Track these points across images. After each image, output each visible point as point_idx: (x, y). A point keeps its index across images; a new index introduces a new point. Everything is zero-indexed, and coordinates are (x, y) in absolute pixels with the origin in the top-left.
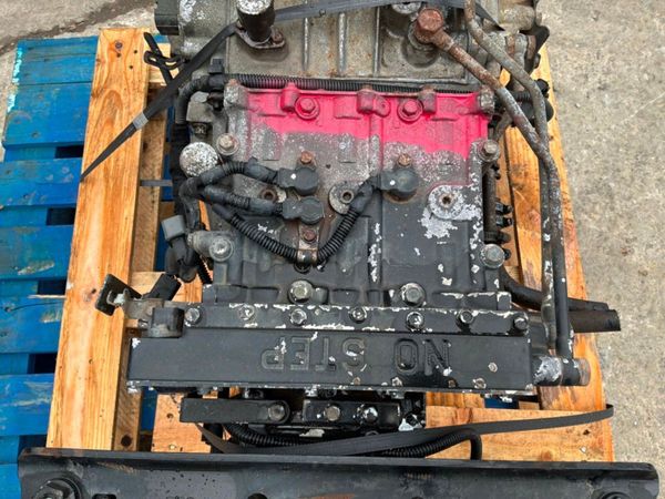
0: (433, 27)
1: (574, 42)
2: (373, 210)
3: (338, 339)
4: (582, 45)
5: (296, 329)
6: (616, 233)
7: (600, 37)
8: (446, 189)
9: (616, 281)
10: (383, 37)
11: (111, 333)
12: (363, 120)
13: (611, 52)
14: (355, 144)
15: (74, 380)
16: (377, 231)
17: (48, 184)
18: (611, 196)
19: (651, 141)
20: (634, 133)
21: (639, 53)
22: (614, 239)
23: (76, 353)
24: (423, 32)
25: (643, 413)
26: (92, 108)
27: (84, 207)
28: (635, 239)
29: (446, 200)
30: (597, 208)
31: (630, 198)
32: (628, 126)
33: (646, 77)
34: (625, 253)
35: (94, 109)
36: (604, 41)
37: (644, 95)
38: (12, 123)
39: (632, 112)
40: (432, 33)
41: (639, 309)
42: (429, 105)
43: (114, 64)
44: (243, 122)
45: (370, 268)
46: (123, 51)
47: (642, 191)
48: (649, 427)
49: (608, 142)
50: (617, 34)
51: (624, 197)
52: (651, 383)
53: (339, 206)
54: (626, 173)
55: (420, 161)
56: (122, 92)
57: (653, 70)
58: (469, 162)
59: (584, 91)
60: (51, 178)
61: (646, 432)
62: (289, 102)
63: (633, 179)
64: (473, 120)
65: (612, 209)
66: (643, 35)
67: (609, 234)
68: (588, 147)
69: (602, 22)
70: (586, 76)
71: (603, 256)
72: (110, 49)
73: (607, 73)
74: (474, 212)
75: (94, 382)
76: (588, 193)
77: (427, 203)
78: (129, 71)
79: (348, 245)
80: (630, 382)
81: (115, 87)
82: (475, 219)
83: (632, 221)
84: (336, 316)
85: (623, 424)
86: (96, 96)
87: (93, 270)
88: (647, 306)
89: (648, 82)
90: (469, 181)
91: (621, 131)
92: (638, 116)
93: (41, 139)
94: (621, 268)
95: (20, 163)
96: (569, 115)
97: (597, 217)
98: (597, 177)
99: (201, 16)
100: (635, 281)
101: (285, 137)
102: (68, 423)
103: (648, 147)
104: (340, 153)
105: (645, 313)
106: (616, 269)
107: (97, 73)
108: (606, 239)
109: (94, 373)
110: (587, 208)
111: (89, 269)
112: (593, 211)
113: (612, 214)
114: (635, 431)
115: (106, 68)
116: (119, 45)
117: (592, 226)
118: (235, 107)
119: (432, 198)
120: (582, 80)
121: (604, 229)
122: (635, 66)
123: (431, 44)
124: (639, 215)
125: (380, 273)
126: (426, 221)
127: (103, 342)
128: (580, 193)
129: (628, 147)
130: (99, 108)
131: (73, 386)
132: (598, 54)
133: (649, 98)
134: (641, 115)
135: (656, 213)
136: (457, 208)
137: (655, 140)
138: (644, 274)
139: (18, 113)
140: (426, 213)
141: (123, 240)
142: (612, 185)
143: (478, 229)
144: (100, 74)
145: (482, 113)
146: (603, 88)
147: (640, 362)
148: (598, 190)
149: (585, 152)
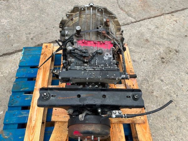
0: (104, 33)
1: (137, 52)
2: (96, 56)
3: (91, 71)
4: (139, 53)
5: (85, 70)
6: (150, 89)
7: (143, 51)
8: (107, 53)
9: (151, 98)
10: (97, 36)
12: (94, 44)
13: (145, 54)
14: (93, 47)
16: (97, 58)
17: (28, 73)
18: (148, 81)
19: (155, 70)
20: (152, 69)
21: (151, 54)
22: (149, 90)
24: (103, 34)
25: (160, 127)
26: (41, 56)
27: (39, 73)
28: (154, 90)
29: (107, 54)
30: (145, 84)
31: (152, 82)
32: (150, 67)
33: (153, 58)
34: (152, 93)
35: (42, 56)
36: (144, 52)
37: (153, 62)
38: (21, 62)
39: (151, 65)
40: (104, 34)
41: (157, 104)
42: (104, 42)
43: (46, 49)
44: (76, 44)
45: (96, 63)
46: (48, 47)
47: (154, 80)
48: (162, 130)
49: (146, 71)
50: (146, 50)
51: (151, 81)
52: (161, 120)
53: (91, 55)
54: (151, 77)
55: (103, 50)
56: (47, 54)
57: (155, 57)
58: (110, 50)
59: (140, 61)
60: (29, 72)
61: (161, 131)
62: (83, 42)
63: (152, 78)
64: (111, 45)
65: (148, 84)
66: (152, 51)
67: (148, 89)
68: (142, 72)
69: (143, 48)
70: (140, 58)
71: (147, 93)
72: (45, 47)
73: (145, 58)
74: (111, 56)
76: (143, 81)
77: (104, 55)
78: (49, 51)
79: (93, 60)
80: (156, 120)
81: (46, 53)
82: (111, 57)
83: (153, 86)
84: (91, 68)
85: (156, 130)
86: (42, 54)
88: (159, 104)
89: (154, 59)
90: (110, 52)
91: (149, 68)
92: (152, 66)
93: (27, 65)
94: (152, 96)
95: (22, 69)
96: (137, 66)
97: (145, 85)
98: (144, 77)
99: (69, 33)
100: (155, 98)
101: (83, 47)
103: (155, 72)
104: (91, 49)
105: (158, 105)
106: (150, 96)
107: (42, 50)
108: (148, 90)
110: (143, 83)
111: (39, 84)
112: (144, 84)
113: (149, 85)
114: (159, 131)
115: (44, 50)
116: (47, 46)
117: (144, 87)
118: (75, 42)
119: (105, 54)
120: (140, 59)
121: (147, 88)
122: (150, 56)
123: (104, 36)
124: (154, 85)
125: (98, 64)
126: (104, 57)
128: (141, 81)
129: (151, 72)
130: (43, 56)
132: (143, 54)
133: (154, 62)
134: (153, 65)
135: (158, 85)
136: (109, 55)
137: (156, 70)
138: (157, 97)
139: (23, 60)
140: (104, 56)
142: (148, 79)
143: (112, 58)
144: (43, 51)
145: (112, 44)
146: (144, 60)
147: (158, 116)
148: (145, 80)
149: (141, 73)
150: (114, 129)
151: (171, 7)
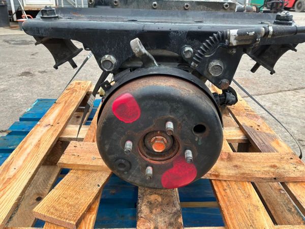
38: (26, 114)
43: (76, 86)
46: (81, 84)
56: (78, 90)
78: (82, 87)
86: (68, 90)
115: (73, 86)
139: (30, 112)
150: (228, 191)
151: (291, 85)
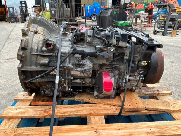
11: (109, 126)
15: (126, 132)
23: (117, 133)
75: (125, 128)
87: (88, 133)
102: (140, 132)
109: (122, 128)
111: (88, 134)
127: (112, 127)
131: (128, 132)
141: (77, 127)
